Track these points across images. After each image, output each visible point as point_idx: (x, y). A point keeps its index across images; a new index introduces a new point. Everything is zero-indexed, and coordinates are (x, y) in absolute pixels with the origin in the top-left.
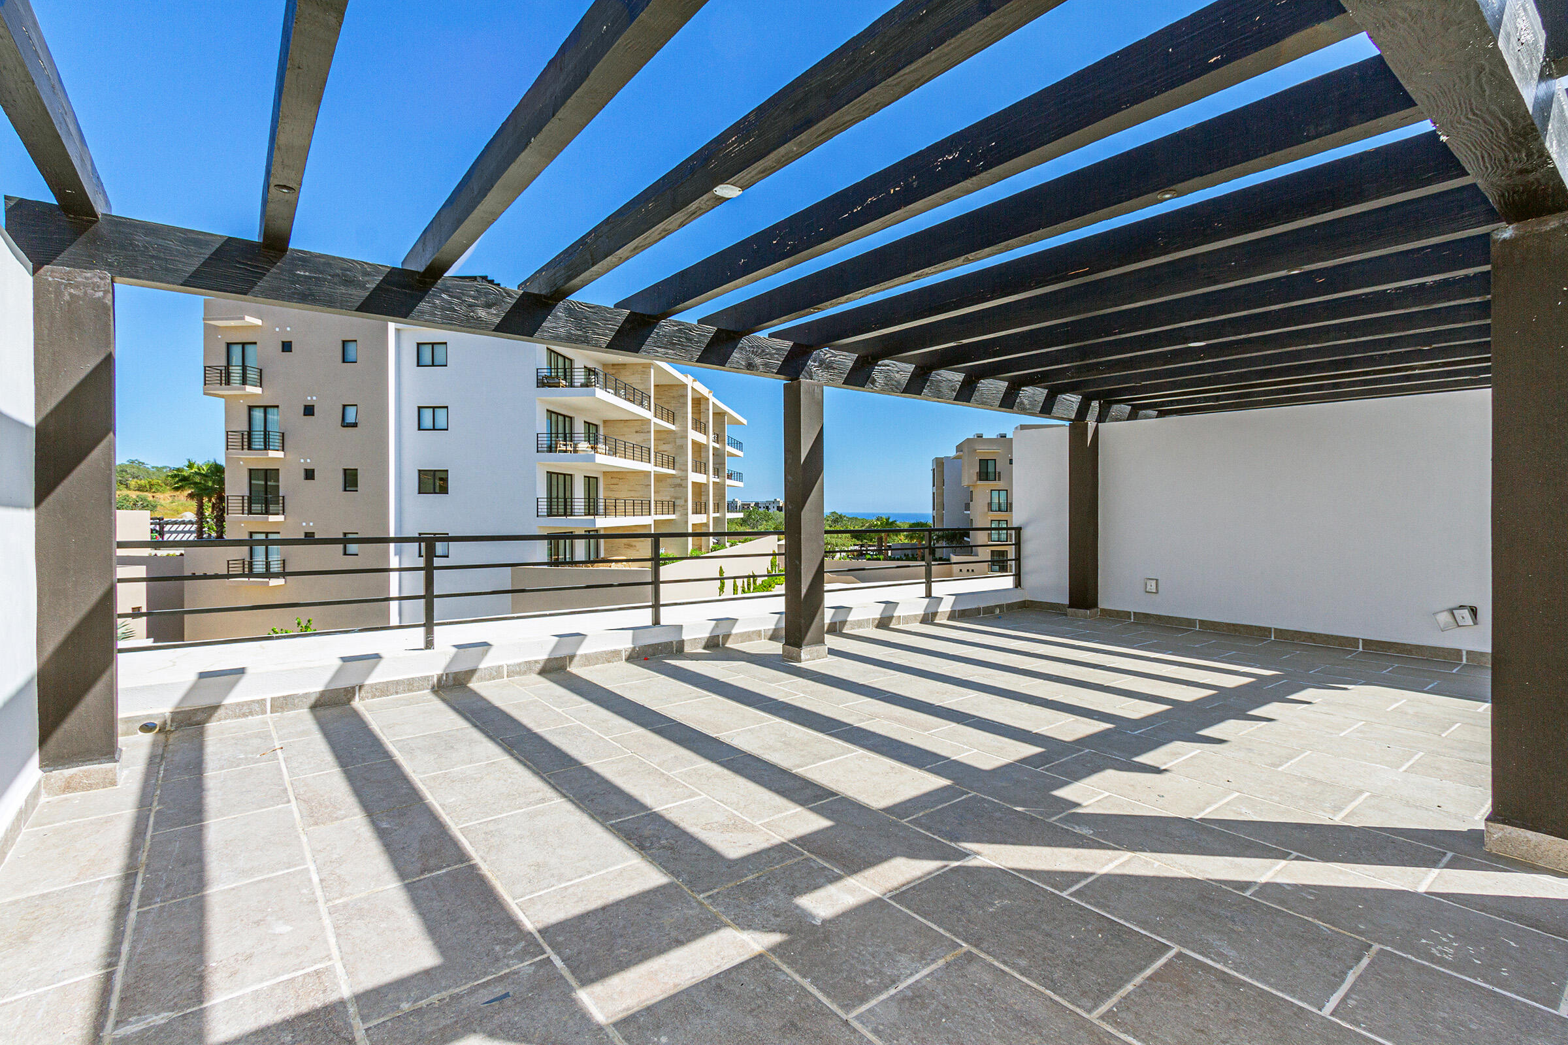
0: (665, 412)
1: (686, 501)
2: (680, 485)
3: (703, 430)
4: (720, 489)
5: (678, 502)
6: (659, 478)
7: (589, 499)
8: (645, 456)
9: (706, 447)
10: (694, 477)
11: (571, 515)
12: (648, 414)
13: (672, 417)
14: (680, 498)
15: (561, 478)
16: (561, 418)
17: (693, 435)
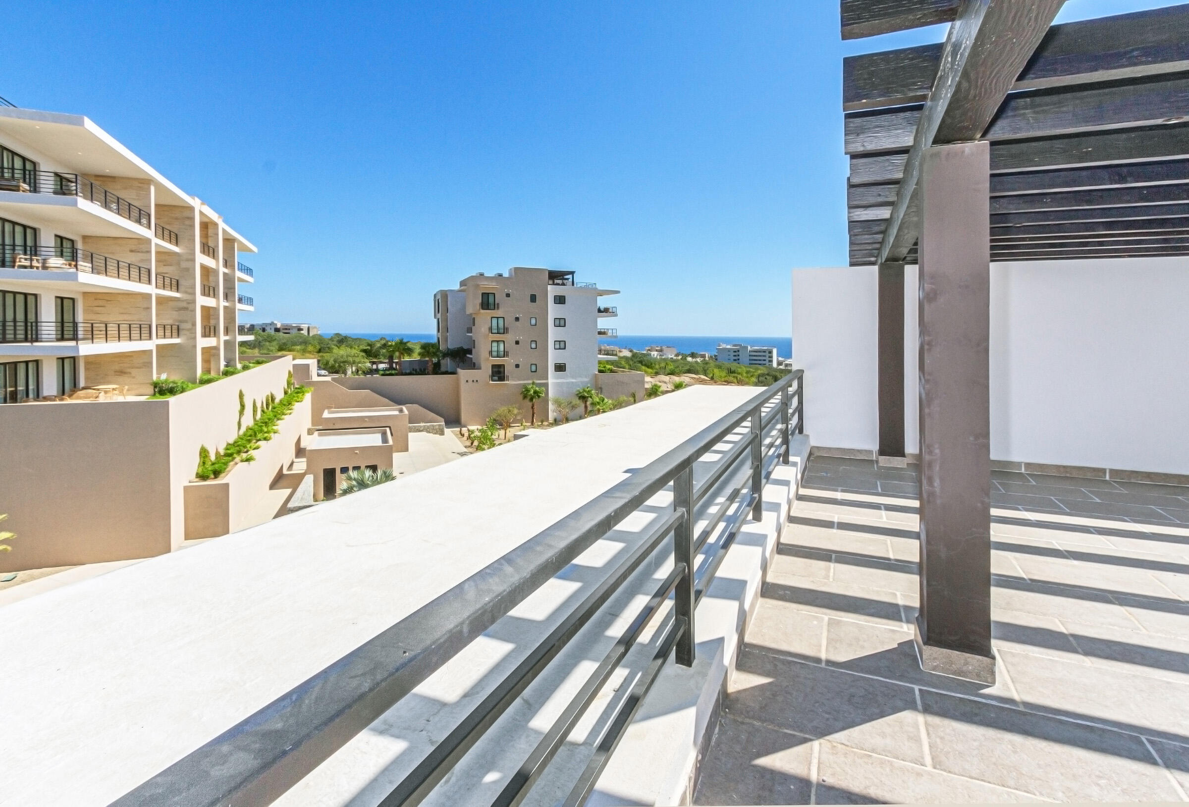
0: (166, 233)
1: (194, 324)
2: (186, 309)
3: (211, 254)
4: (230, 313)
5: (182, 326)
6: (161, 300)
7: (62, 322)
8: (144, 277)
9: (216, 272)
10: (202, 301)
11: (37, 340)
12: (149, 234)
13: (175, 238)
14: (186, 322)
15: (20, 299)
16: (18, 229)
17: (202, 259)
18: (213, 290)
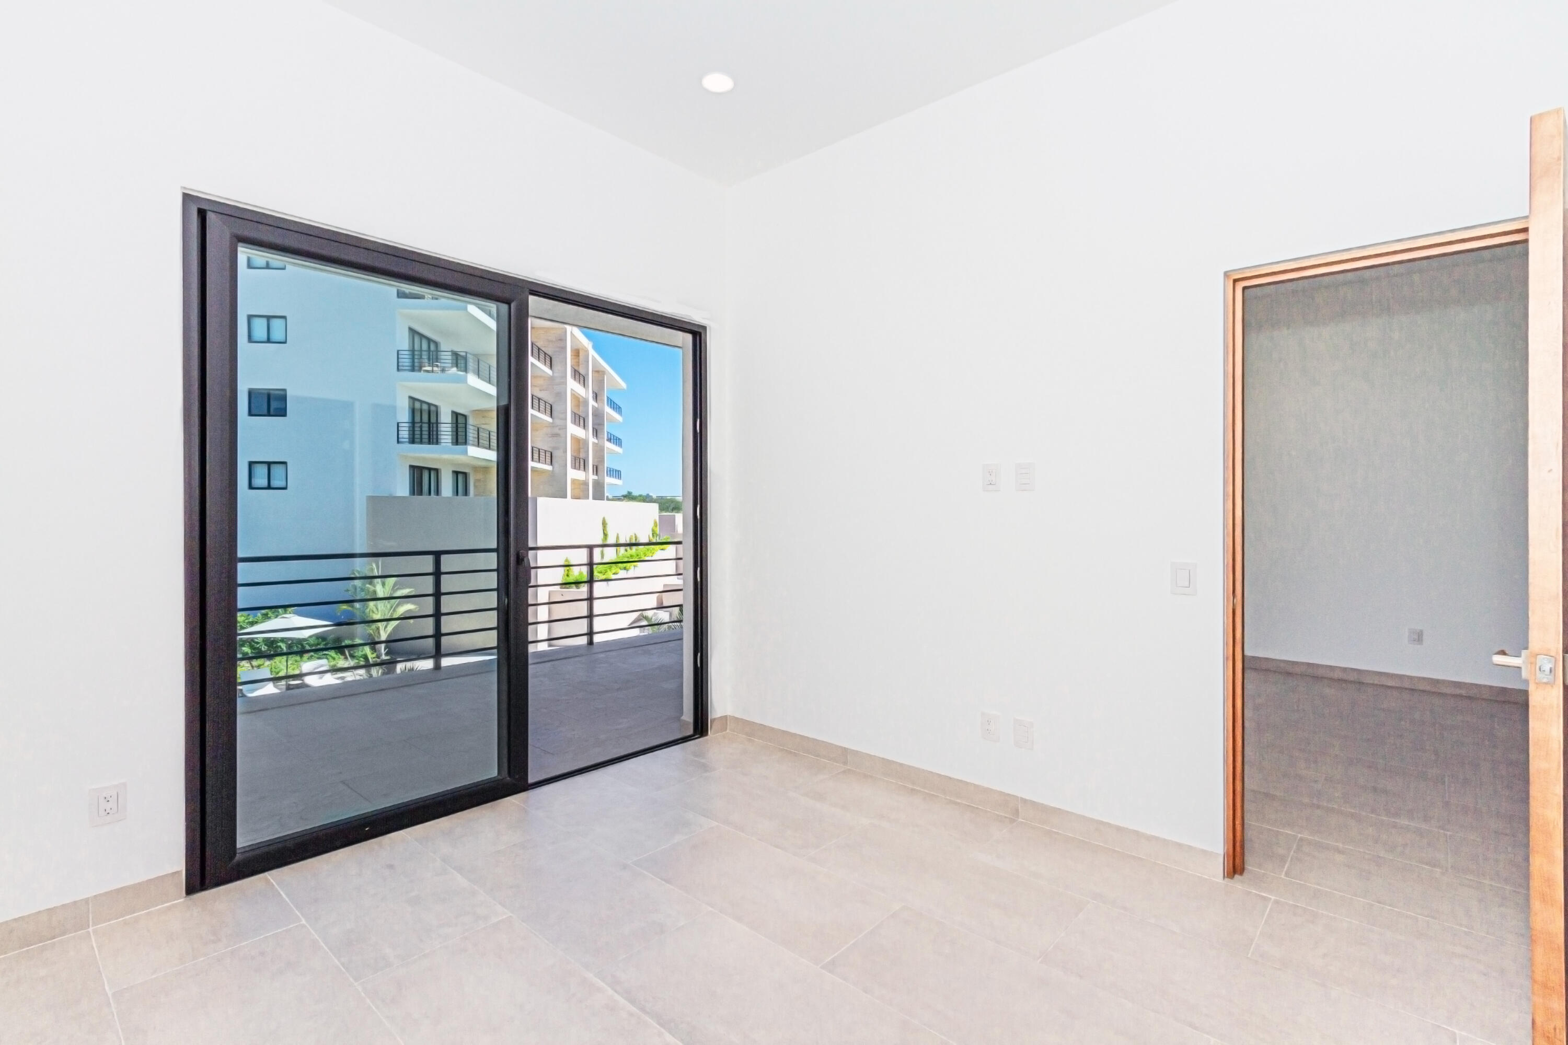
3: (582, 383)
7: (457, 431)
11: (437, 444)
15: (425, 407)
17: (573, 386)
18: (583, 421)
